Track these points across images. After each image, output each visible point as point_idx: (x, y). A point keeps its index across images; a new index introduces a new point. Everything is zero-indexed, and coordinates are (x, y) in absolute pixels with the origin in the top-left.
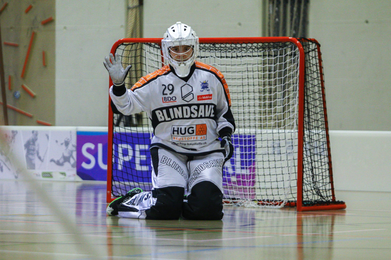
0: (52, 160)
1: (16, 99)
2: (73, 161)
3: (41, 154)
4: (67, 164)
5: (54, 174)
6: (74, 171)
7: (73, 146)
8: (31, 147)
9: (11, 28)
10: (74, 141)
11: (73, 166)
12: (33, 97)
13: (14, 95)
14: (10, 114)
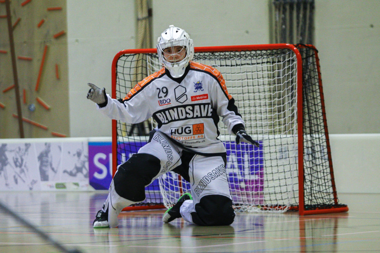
0: (65, 171)
1: (31, 112)
2: (85, 171)
3: (54, 166)
4: (80, 175)
5: (67, 185)
6: (87, 181)
7: (85, 157)
8: (45, 159)
9: (25, 42)
10: (85, 152)
11: (85, 176)
12: (48, 109)
13: (29, 109)
14: (26, 127)
